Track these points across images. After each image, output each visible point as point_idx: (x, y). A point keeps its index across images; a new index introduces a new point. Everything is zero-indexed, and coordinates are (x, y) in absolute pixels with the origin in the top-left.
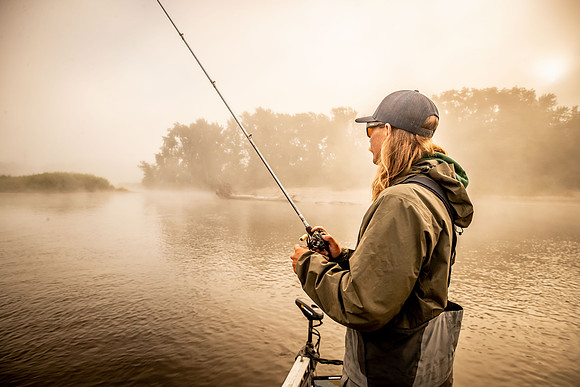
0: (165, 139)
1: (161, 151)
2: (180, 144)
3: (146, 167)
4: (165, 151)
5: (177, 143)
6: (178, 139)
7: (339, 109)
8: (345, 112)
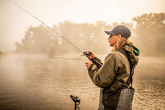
0: (26, 32)
1: (24, 38)
2: (32, 35)
3: (17, 44)
4: (26, 38)
5: (31, 34)
6: (31, 33)
7: (99, 21)
8: (101, 23)
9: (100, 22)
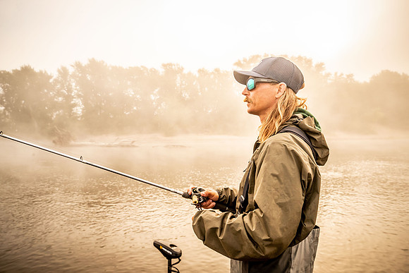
7: (168, 64)
8: (173, 67)
9: (170, 65)
